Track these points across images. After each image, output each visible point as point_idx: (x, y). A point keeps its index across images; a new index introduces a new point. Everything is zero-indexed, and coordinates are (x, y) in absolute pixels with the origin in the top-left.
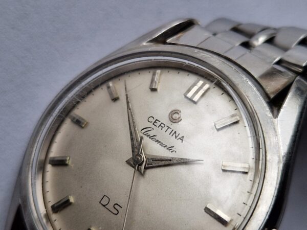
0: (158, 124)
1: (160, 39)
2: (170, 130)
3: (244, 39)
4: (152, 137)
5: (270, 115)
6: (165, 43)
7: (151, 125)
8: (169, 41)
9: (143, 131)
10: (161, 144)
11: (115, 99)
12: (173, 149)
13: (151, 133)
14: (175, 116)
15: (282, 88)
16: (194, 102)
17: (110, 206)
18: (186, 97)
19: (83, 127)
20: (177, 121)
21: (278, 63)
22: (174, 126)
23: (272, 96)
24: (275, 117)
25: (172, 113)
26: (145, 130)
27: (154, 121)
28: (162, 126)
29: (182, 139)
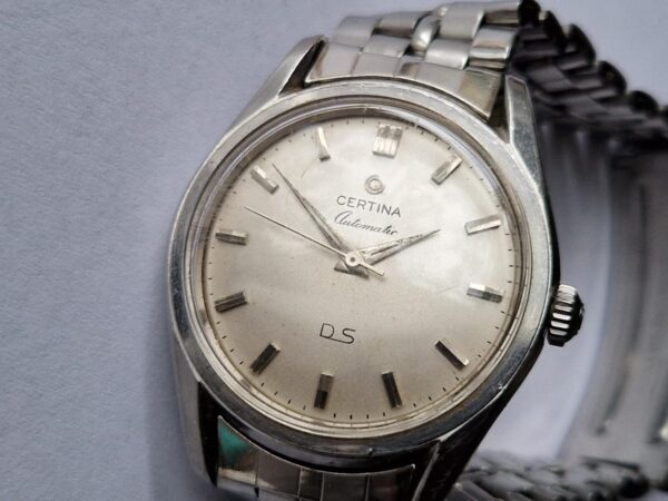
0: (355, 203)
1: (295, 81)
2: (375, 207)
3: (404, 44)
4: (355, 224)
5: (502, 143)
6: (303, 86)
7: (345, 208)
8: (308, 80)
9: (339, 220)
10: (372, 229)
11: (273, 191)
12: (392, 229)
13: (352, 219)
14: (373, 184)
15: (494, 99)
16: (391, 157)
17: (338, 335)
18: (376, 153)
19: (244, 244)
20: (380, 191)
21: (467, 65)
22: (378, 199)
23: (488, 115)
24: (507, 141)
25: (368, 182)
26: (340, 218)
27: (347, 201)
28: (362, 204)
29: (397, 212)
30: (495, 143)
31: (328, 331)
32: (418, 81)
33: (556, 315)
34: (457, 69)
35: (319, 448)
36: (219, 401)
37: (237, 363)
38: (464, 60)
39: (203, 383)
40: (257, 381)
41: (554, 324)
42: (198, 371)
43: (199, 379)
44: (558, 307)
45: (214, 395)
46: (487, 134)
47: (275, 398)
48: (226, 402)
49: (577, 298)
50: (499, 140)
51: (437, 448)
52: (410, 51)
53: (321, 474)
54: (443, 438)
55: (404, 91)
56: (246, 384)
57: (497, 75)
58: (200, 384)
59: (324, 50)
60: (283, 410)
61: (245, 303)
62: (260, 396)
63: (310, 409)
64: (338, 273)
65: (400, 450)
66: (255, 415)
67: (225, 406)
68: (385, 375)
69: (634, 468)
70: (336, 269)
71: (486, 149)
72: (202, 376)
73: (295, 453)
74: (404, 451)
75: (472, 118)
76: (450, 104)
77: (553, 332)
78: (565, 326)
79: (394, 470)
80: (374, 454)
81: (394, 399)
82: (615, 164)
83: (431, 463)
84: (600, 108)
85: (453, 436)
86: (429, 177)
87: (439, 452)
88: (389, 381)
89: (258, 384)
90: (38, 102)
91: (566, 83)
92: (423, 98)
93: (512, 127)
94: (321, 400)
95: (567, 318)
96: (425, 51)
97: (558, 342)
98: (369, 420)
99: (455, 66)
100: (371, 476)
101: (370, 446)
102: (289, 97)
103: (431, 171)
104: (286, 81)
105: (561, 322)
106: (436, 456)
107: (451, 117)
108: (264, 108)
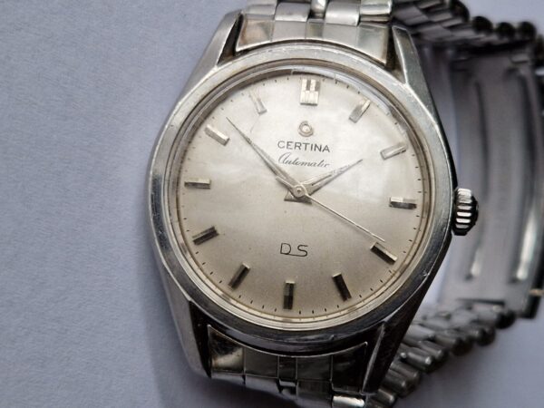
0: (292, 145)
1: (228, 51)
3: (306, 8)
4: (295, 162)
5: (400, 84)
6: (235, 55)
7: (285, 150)
8: (237, 49)
10: (309, 164)
11: (225, 143)
12: (325, 163)
13: (292, 158)
14: (305, 129)
15: (386, 48)
16: (315, 105)
17: (295, 251)
18: (302, 104)
19: (209, 188)
20: (310, 133)
21: (359, 21)
22: (310, 140)
23: (384, 62)
24: (404, 82)
25: (300, 127)
26: (282, 159)
27: (286, 144)
28: (298, 146)
29: (327, 149)
30: (395, 84)
31: (286, 249)
32: (325, 40)
33: (459, 214)
34: (353, 26)
35: (292, 340)
36: (208, 314)
37: (217, 282)
38: (356, 18)
39: (193, 301)
40: (235, 294)
41: (459, 220)
42: (188, 293)
43: (189, 299)
44: (460, 207)
45: (203, 310)
46: (387, 78)
47: (252, 305)
48: (213, 314)
49: (473, 198)
50: (397, 81)
51: (383, 328)
52: (312, 14)
53: (294, 359)
54: (386, 319)
55: (318, 51)
56: (226, 297)
57: (385, 27)
58: (190, 302)
59: (244, 21)
60: (259, 314)
61: (217, 235)
62: (238, 305)
63: (280, 311)
64: (287, 203)
65: (355, 333)
66: (239, 321)
67: (212, 317)
68: (336, 277)
69: (501, 303)
70: (286, 200)
71: (390, 90)
72: (191, 296)
73: (273, 346)
74: (358, 334)
75: (374, 66)
76: (356, 58)
77: (458, 226)
78: (468, 221)
79: (352, 348)
80: (336, 339)
81: (345, 294)
82: (454, 68)
83: (379, 339)
84: (448, 33)
85: (394, 316)
86: (348, 118)
87: (385, 330)
88: (339, 282)
89: (236, 297)
90: (31, 98)
91: (424, 18)
92: (333, 55)
93: (405, 71)
94: (288, 303)
95: (469, 215)
96: (324, 13)
97: (462, 232)
98: (327, 312)
99: (350, 23)
100: (333, 355)
101: (332, 333)
102: (226, 65)
103: (349, 113)
104: (221, 52)
105: (463, 218)
106: (382, 333)
107: (357, 68)
108: (207, 77)
